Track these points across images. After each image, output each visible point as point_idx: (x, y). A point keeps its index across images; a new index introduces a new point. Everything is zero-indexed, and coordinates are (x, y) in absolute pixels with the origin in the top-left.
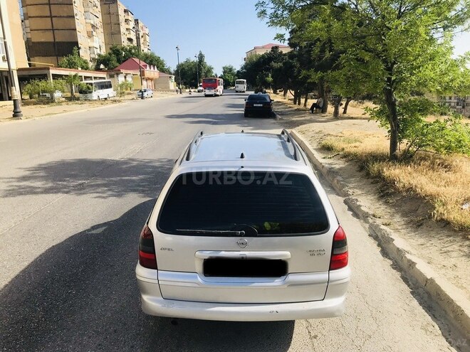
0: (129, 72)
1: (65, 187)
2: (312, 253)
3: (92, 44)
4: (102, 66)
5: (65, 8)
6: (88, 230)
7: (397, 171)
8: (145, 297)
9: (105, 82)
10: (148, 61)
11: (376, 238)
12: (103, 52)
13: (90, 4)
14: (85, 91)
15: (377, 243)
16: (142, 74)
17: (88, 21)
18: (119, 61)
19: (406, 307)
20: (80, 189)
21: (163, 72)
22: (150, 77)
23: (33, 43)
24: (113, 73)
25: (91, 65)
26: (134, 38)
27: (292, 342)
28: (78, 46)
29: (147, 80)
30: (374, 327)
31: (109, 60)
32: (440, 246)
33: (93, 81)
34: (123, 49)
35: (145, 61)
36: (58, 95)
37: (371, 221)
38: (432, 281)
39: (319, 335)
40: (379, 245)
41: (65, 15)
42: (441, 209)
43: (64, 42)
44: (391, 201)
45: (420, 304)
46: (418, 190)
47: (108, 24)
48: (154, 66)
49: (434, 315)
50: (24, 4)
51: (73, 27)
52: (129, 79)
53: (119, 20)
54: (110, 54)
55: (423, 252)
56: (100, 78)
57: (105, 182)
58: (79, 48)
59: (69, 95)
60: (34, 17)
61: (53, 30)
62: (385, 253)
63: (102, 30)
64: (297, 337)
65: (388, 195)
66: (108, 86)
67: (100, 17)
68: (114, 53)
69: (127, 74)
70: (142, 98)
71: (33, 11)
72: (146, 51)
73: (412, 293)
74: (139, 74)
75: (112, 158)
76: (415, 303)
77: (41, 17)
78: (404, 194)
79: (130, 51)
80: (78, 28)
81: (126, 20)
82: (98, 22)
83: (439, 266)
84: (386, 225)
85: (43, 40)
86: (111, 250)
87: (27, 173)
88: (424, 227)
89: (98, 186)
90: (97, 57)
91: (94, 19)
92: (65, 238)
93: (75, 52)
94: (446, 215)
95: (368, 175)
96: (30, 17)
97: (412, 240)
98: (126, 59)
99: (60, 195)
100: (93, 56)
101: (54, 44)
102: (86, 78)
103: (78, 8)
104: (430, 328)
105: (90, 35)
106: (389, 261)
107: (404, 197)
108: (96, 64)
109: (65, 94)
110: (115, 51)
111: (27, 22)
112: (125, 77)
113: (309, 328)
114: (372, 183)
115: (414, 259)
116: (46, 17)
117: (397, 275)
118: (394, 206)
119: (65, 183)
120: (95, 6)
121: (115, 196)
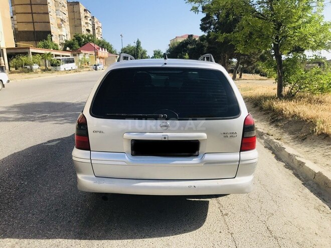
0: (87, 52)
1: (32, 117)
2: (225, 135)
3: (61, 33)
4: (68, 49)
5: (42, 7)
6: (45, 143)
7: (284, 104)
8: (80, 176)
9: (70, 59)
10: (101, 45)
11: (270, 149)
12: (69, 38)
13: (60, 5)
14: (55, 65)
15: (271, 152)
16: (96, 54)
17: (58, 16)
18: (80, 45)
19: (300, 194)
20: (43, 119)
21: (111, 53)
22: (102, 56)
23: (19, 31)
24: (75, 53)
25: (60, 47)
26: (91, 29)
27: (207, 218)
28: (51, 34)
29: (99, 58)
30: (276, 207)
31: (73, 44)
32: (322, 152)
33: (61, 58)
34: (83, 36)
35: (98, 45)
36: (35, 67)
37: (265, 138)
38: (320, 174)
39: (230, 213)
40: (273, 153)
41: (42, 12)
42: (322, 126)
43: (40, 31)
44: (280, 125)
45: (311, 191)
46: (301, 115)
47: (73, 19)
48: (105, 49)
49: (323, 199)
50: (13, 4)
51: (47, 21)
52: (87, 57)
53: (80, 16)
54: (73, 40)
55: (309, 156)
56: (67, 56)
57: (62, 115)
58: (52, 36)
59: (44, 68)
60: (19, 13)
61: (33, 22)
62: (278, 158)
63: (68, 23)
64: (211, 214)
65: (277, 121)
66: (72, 61)
67: (67, 14)
68: (77, 39)
69: (85, 54)
70: (96, 69)
71: (19, 9)
72: (99, 38)
73: (303, 184)
74: (94, 54)
75: (70, 102)
76: (307, 191)
77: (25, 13)
78: (290, 119)
79: (88, 38)
80: (51, 22)
81: (86, 17)
82: (66, 17)
83: (324, 165)
84: (277, 139)
85: (26, 30)
86: (61, 155)
87: (4, 109)
88: (308, 140)
89: (57, 117)
90: (64, 42)
91: (62, 15)
92: (25, 148)
93: (49, 38)
94: (325, 129)
95: (261, 109)
96: (17, 13)
97: (299, 149)
98: (85, 43)
99: (27, 122)
100: (61, 41)
101: (34, 32)
102: (56, 56)
103: (51, 8)
104: (322, 209)
105: (60, 27)
106: (282, 163)
107: (290, 121)
108: (63, 47)
109: (41, 67)
110: (78, 38)
111: (15, 17)
112: (84, 56)
113: (221, 208)
114: (264, 114)
115: (303, 160)
116: (29, 13)
117: (290, 172)
118: (282, 128)
119: (32, 115)
120: (63, 6)
121: (69, 123)
